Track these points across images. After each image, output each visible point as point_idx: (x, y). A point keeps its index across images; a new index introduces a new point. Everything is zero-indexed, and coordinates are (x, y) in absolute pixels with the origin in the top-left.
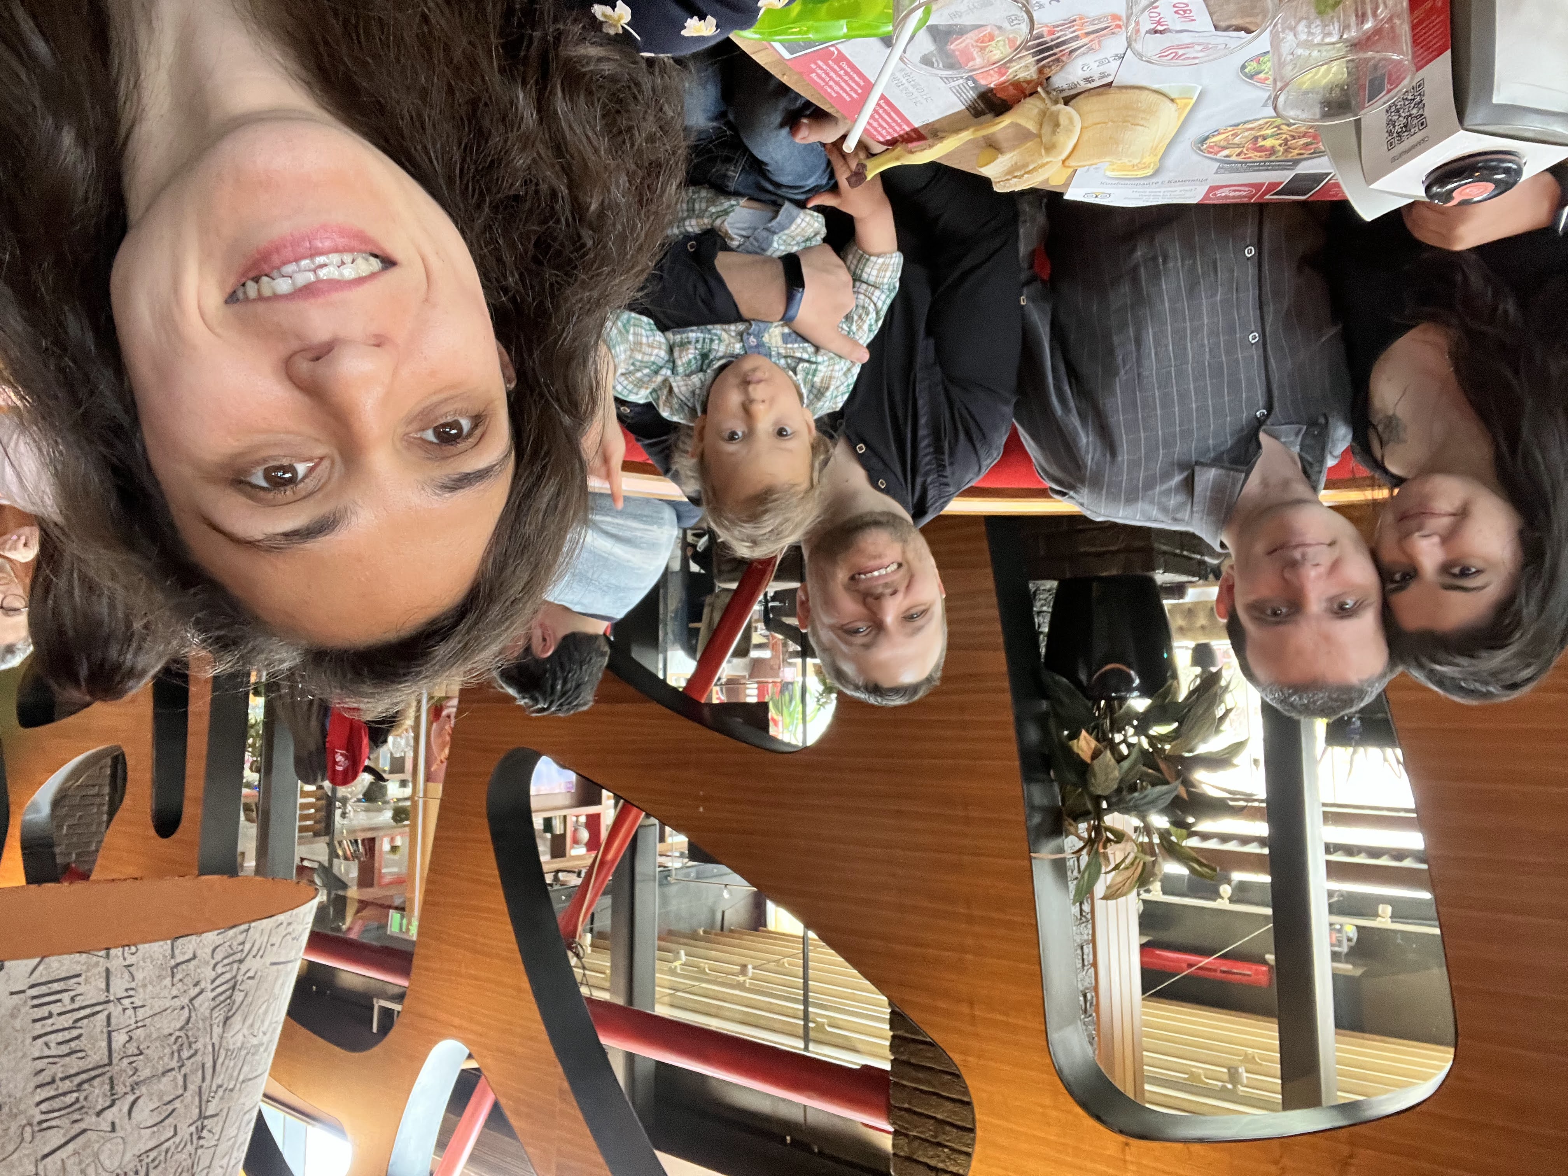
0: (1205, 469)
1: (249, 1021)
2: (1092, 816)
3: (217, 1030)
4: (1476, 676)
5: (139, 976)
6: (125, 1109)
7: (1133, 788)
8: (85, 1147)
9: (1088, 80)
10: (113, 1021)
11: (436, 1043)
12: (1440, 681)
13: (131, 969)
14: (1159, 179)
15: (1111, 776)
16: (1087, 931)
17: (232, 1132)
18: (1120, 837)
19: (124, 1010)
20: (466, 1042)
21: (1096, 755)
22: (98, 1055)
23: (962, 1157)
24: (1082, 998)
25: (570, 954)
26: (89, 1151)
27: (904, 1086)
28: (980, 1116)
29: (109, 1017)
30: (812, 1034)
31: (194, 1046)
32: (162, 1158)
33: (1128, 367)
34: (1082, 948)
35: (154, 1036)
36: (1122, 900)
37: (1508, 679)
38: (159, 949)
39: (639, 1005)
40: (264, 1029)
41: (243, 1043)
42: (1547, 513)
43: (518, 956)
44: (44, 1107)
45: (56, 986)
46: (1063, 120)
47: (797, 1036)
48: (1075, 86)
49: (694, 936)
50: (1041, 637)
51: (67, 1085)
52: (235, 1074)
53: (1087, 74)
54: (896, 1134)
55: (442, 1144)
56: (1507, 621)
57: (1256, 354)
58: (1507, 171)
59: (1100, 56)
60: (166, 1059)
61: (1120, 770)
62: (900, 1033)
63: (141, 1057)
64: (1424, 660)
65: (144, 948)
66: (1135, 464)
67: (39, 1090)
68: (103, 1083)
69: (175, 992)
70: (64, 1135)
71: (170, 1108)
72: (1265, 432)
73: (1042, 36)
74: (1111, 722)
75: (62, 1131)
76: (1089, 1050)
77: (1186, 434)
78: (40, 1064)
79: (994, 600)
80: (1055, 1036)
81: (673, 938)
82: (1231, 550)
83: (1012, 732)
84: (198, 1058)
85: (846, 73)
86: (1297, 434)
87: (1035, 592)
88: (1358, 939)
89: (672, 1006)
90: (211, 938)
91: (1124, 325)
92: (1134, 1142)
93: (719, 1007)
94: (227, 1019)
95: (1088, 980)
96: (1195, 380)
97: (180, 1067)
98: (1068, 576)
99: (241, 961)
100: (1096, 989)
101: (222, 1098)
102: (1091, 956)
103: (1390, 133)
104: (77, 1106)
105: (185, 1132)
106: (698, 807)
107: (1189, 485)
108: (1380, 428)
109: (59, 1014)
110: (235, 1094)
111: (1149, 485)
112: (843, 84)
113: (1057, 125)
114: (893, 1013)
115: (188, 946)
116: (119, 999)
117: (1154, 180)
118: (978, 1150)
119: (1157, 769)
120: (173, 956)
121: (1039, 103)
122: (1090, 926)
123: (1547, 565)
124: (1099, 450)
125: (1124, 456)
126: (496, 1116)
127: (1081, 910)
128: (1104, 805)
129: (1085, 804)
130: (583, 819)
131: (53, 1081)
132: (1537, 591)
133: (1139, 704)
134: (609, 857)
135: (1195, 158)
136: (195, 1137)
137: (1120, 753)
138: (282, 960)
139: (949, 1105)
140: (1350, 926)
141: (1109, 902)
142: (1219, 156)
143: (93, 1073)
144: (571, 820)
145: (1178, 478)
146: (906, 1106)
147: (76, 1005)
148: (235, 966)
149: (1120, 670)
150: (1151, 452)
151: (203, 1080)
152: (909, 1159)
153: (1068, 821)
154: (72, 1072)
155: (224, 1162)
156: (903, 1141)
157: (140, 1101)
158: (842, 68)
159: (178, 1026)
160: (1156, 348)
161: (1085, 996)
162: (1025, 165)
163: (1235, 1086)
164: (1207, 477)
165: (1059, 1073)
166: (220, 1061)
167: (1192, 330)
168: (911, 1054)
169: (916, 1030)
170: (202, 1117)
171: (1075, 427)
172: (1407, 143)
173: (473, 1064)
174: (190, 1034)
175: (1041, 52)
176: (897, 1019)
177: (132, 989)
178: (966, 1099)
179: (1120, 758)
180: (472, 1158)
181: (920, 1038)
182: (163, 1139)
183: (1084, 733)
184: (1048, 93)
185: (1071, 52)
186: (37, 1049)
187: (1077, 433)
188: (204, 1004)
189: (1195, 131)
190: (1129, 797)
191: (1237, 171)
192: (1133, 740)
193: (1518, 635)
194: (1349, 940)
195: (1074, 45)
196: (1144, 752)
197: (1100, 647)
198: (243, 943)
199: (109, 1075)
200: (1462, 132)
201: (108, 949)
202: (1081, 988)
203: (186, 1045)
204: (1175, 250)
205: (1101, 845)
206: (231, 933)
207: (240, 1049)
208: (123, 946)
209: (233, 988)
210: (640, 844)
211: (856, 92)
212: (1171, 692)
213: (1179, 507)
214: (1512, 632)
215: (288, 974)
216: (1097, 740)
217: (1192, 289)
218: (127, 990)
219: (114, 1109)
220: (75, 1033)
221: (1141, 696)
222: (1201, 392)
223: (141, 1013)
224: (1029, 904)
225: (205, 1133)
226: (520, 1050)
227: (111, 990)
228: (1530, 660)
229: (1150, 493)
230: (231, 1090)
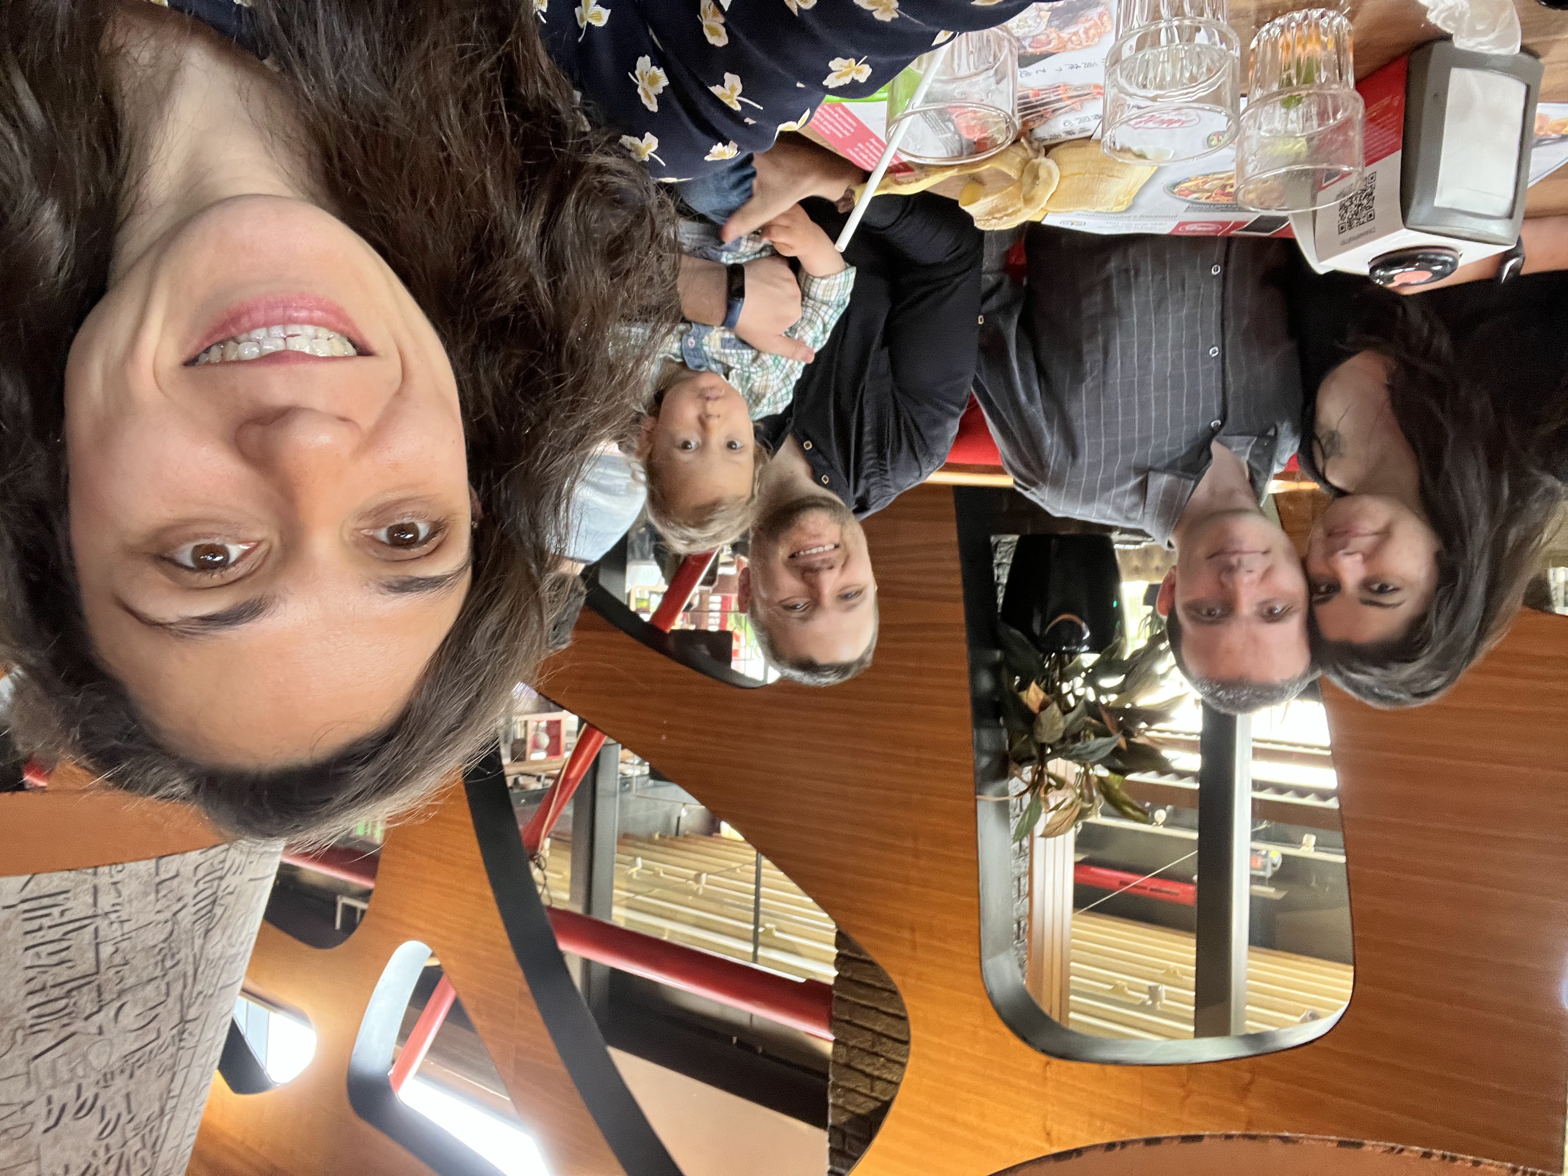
0: (1158, 475)
1: (228, 932)
2: (1035, 761)
3: (198, 942)
4: (1390, 684)
5: (125, 892)
6: (112, 1013)
7: (1076, 738)
8: (74, 1049)
9: (1069, 133)
10: (101, 933)
11: (400, 943)
12: (1356, 687)
13: (119, 886)
14: (1132, 214)
15: (1056, 728)
16: (1024, 865)
17: (211, 1035)
18: (1061, 784)
19: (112, 923)
20: (430, 944)
21: (1044, 706)
22: (86, 965)
23: (897, 1066)
24: (1015, 926)
25: (532, 865)
26: (78, 1051)
27: (846, 1001)
28: (915, 1033)
29: (96, 930)
30: (761, 939)
31: (177, 957)
32: (146, 1057)
33: (1095, 373)
34: (1019, 879)
35: (139, 947)
36: (1060, 838)
37: (1417, 688)
38: (145, 867)
39: (596, 915)
40: (241, 939)
41: (222, 953)
42: (1463, 542)
43: (482, 866)
44: (35, 1012)
45: (46, 902)
46: (1042, 173)
47: (745, 940)
48: (1056, 137)
49: (650, 840)
50: (1000, 588)
51: (56, 992)
52: (215, 981)
53: (1068, 128)
54: (836, 1042)
55: (404, 1035)
56: (1418, 638)
57: (1216, 367)
58: (1444, 263)
59: (1081, 115)
60: (151, 968)
61: (1065, 722)
62: (845, 952)
63: (127, 967)
64: (1341, 668)
65: (131, 866)
66: (1094, 467)
67: (30, 997)
68: (90, 991)
69: (158, 907)
70: (55, 1037)
71: (153, 1013)
72: (1218, 441)
73: (1028, 97)
74: (1061, 673)
75: (52, 1035)
76: (1019, 973)
77: (1145, 441)
78: (31, 973)
79: (956, 553)
80: (988, 963)
81: (629, 841)
82: (1176, 550)
83: (965, 682)
84: (180, 967)
85: (840, 116)
86: (1248, 444)
87: (997, 545)
88: (1283, 864)
89: (629, 908)
90: (194, 857)
91: (1093, 335)
92: (1055, 1062)
93: (672, 910)
94: (207, 932)
95: (1022, 909)
96: (1156, 389)
97: (164, 976)
98: (1029, 532)
99: (221, 878)
100: (1030, 916)
101: (202, 1004)
102: (1027, 888)
103: (1342, 217)
104: (66, 1011)
105: (167, 1035)
106: (660, 735)
107: (1142, 488)
108: (1324, 442)
109: (50, 927)
110: (214, 1000)
111: (1107, 487)
112: (837, 124)
113: (1036, 177)
114: (839, 934)
115: (171, 865)
116: (107, 914)
117: (1127, 215)
118: (911, 1061)
119: (1099, 718)
120: (157, 874)
121: (1021, 152)
122: (1028, 860)
123: (1458, 587)
124: (1062, 452)
125: (1084, 459)
126: (457, 1012)
127: (1021, 845)
128: (1049, 751)
129: (1030, 750)
130: (543, 724)
131: (43, 989)
132: (1447, 611)
133: (1088, 659)
134: (573, 775)
135: (1167, 199)
136: (177, 1039)
137: (1067, 704)
138: (260, 876)
139: (889, 1020)
140: (1275, 853)
141: (1048, 840)
142: (1190, 198)
143: (82, 981)
144: (532, 726)
145: (1133, 482)
146: (847, 1018)
147: (65, 919)
148: (216, 883)
149: (1071, 622)
150: (1111, 455)
151: (185, 987)
152: (848, 1066)
153: (1013, 766)
154: (62, 980)
155: (203, 1061)
156: (843, 1050)
157: (126, 1009)
158: (836, 112)
159: (163, 937)
160: (1122, 359)
161: (1019, 923)
162: (1006, 209)
163: (1154, 1003)
164: (1160, 482)
165: (990, 996)
166: (200, 970)
167: (1157, 342)
168: (854, 971)
169: (860, 951)
170: (183, 1021)
171: (1041, 429)
172: (1355, 231)
173: (435, 962)
174: (173, 945)
175: (1026, 109)
176: (842, 940)
177: (118, 904)
178: (902, 1014)
179: (1066, 710)
180: (433, 1049)
181: (863, 957)
182: (146, 1042)
183: (1033, 685)
184: (1030, 142)
185: (1054, 111)
186: (29, 959)
187: (1043, 434)
188: (186, 917)
189: (1167, 178)
190: (1071, 747)
191: (1206, 211)
192: (1080, 692)
193: (1426, 651)
194: (1274, 865)
195: (1057, 105)
196: (1087, 704)
197: (1054, 601)
198: (223, 861)
199: (96, 983)
200: (1404, 230)
201: (96, 867)
202: (1015, 915)
203: (169, 956)
204: (1148, 265)
205: (1042, 790)
206: (213, 852)
207: (220, 958)
208: (110, 865)
209: (214, 902)
210: (602, 762)
211: (849, 131)
212: (1118, 649)
213: (1134, 507)
214: (1422, 648)
215: (265, 887)
216: (1046, 691)
217: (1160, 303)
218: (114, 905)
219: (102, 1014)
220: (65, 944)
221: (1092, 650)
222: (1160, 402)
223: (127, 927)
224: (972, 842)
225: (185, 1036)
226: (482, 953)
227: (99, 905)
228: (1438, 673)
229: (1107, 494)
230: (211, 996)
